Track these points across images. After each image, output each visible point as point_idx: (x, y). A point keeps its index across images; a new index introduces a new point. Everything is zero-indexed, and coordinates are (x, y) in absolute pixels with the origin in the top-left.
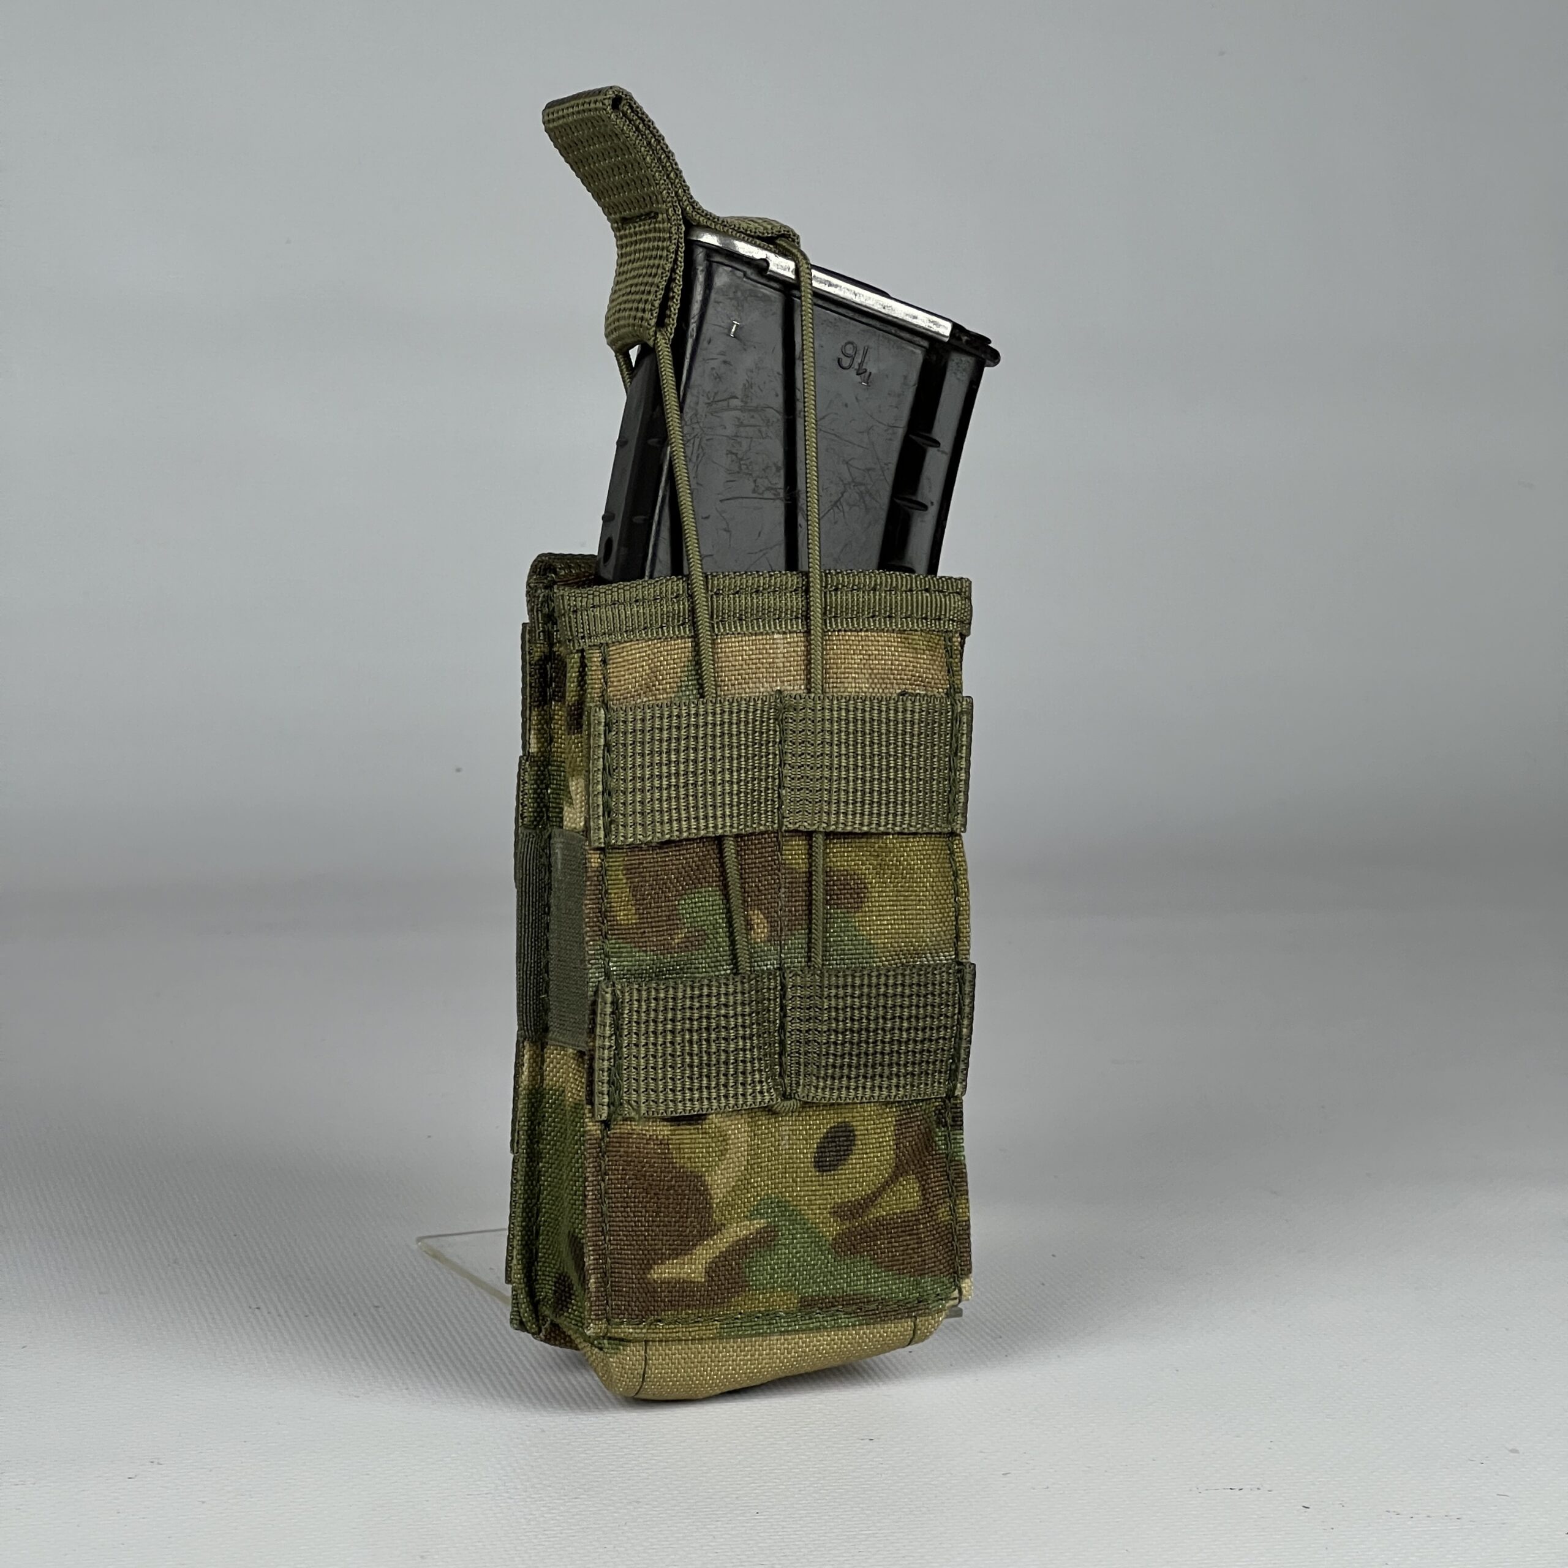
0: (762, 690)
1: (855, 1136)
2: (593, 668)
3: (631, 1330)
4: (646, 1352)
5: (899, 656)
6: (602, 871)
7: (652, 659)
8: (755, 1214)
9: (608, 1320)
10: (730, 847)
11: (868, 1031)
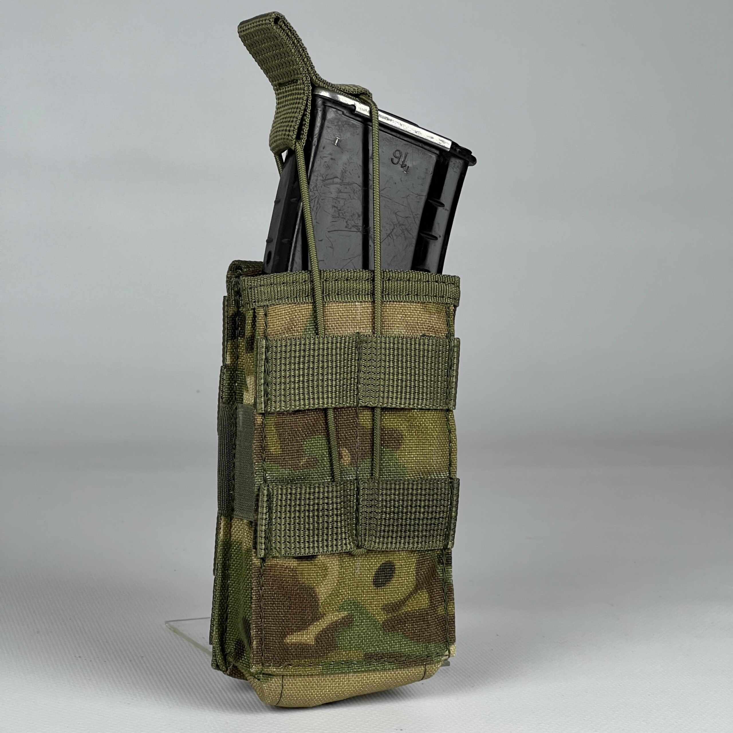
0: (349, 331)
1: (394, 568)
2: (260, 318)
3: (275, 670)
4: (282, 682)
5: (421, 316)
6: (263, 425)
7: (291, 314)
8: (341, 608)
9: (263, 665)
10: (331, 415)
11: (402, 513)
